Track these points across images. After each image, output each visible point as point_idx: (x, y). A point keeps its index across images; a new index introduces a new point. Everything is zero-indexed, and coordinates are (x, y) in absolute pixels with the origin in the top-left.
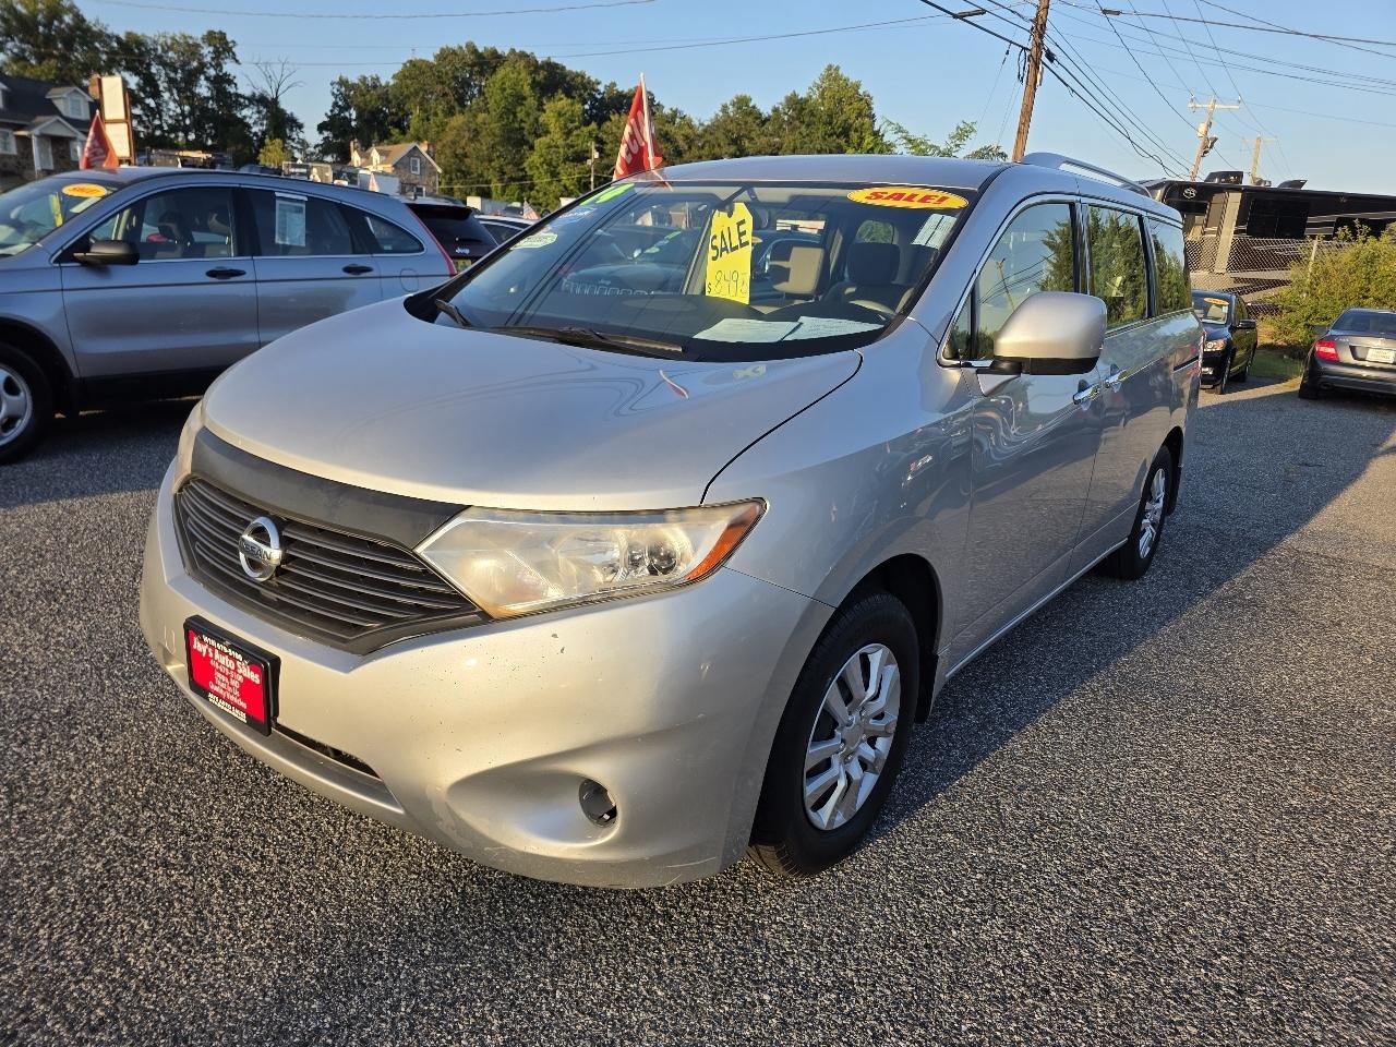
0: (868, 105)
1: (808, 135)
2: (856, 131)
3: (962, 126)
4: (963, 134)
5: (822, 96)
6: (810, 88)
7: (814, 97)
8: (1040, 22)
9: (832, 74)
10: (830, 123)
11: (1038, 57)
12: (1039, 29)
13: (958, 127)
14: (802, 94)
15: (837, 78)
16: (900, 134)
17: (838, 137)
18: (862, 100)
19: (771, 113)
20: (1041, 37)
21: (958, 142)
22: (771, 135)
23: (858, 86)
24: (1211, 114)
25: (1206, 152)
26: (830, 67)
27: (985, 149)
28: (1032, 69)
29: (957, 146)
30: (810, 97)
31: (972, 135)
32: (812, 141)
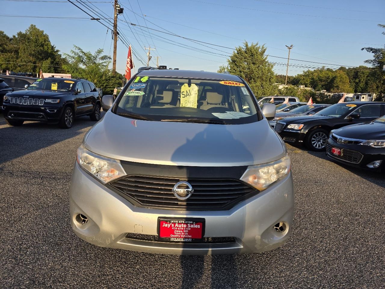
0: (47, 38)
1: (29, 45)
2: (46, 45)
3: (99, 50)
4: (99, 52)
5: (30, 33)
6: (26, 31)
7: (28, 34)
8: (115, 24)
9: (33, 27)
10: (37, 42)
11: (116, 33)
12: (115, 26)
13: (98, 50)
14: (24, 32)
15: (35, 29)
16: (80, 50)
17: (40, 47)
18: (45, 36)
19: (12, 37)
20: (116, 28)
21: (98, 54)
22: (15, 44)
23: (43, 32)
24: (149, 51)
25: (150, 60)
26: (32, 25)
27: (104, 56)
28: (115, 36)
29: (98, 55)
30: (27, 33)
31: (102, 52)
32: (31, 48)
